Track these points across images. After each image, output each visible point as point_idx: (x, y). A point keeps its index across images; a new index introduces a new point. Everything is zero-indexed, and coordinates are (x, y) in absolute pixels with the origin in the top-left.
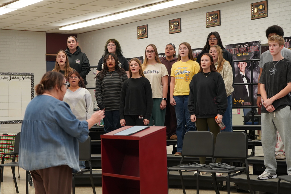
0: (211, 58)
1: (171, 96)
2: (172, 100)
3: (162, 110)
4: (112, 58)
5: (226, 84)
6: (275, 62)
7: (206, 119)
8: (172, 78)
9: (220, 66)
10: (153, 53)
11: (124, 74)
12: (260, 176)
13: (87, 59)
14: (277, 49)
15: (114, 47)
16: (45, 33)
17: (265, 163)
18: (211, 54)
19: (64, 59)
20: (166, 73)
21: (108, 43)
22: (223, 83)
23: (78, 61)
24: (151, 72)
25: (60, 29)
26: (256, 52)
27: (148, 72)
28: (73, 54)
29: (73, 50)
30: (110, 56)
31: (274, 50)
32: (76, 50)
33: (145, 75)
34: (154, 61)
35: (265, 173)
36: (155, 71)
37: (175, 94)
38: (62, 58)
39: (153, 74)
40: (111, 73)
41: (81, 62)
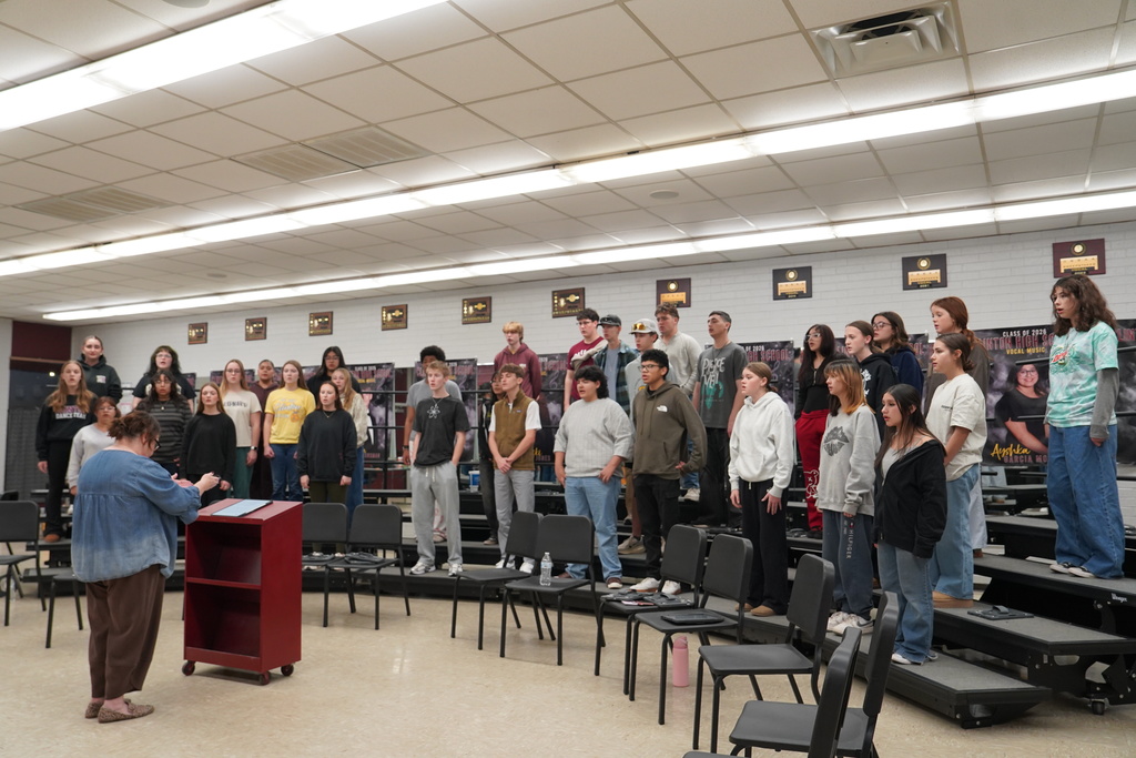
0: (336, 388)
1: (266, 444)
2: (268, 451)
3: (248, 467)
4: (165, 381)
5: (358, 430)
6: (437, 400)
7: (325, 483)
8: (267, 416)
9: (348, 400)
10: (239, 374)
11: (186, 407)
12: (413, 569)
13: (117, 379)
14: (440, 382)
15: (169, 360)
16: (10, 321)
17: (419, 550)
18: (335, 381)
19: (77, 377)
20: (258, 408)
21: (157, 351)
22: (354, 425)
23: (101, 379)
24: (234, 404)
25: (45, 317)
26: (387, 379)
27: (229, 404)
28: (94, 367)
29: (93, 360)
30: (162, 376)
31: (436, 383)
32: (97, 362)
33: (226, 408)
34: (239, 386)
35: (419, 564)
36: (240, 404)
37: (273, 440)
38: (73, 373)
39: (237, 408)
40: (163, 403)
41: (108, 380)
